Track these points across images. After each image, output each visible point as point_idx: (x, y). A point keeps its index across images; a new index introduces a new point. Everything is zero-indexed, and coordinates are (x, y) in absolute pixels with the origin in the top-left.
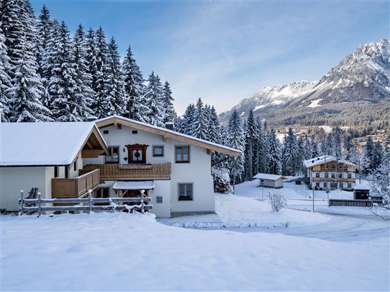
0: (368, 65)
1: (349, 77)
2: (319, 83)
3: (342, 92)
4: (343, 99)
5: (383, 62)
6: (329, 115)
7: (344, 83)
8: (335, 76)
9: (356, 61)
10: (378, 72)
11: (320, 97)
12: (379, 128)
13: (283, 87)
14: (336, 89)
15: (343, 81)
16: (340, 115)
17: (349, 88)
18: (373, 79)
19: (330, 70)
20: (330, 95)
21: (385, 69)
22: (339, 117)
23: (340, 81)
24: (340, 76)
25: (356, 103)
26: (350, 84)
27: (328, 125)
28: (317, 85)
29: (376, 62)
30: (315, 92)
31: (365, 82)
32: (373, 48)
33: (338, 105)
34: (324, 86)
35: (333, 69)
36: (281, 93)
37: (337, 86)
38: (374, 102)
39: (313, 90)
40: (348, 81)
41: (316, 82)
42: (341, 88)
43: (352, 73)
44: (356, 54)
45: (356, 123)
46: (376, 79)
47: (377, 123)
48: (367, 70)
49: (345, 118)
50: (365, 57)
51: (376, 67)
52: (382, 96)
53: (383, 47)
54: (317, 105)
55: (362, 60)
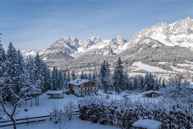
0: (64, 45)
1: (57, 49)
2: (46, 51)
3: (55, 55)
4: (55, 57)
5: (69, 45)
6: (51, 63)
7: (56, 51)
8: (52, 48)
9: (60, 43)
10: (67, 48)
11: (47, 56)
12: (70, 69)
13: (31, 51)
14: (53, 53)
15: (55, 51)
16: (55, 63)
17: (58, 54)
18: (66, 51)
19: (50, 46)
20: (50, 56)
21: (70, 47)
22: (55, 65)
23: (54, 50)
24: (54, 49)
25: (60, 59)
26: (58, 52)
27: (51, 67)
28: (45, 52)
29: (66, 44)
30: (45, 54)
31: (63, 52)
32: (65, 39)
33: (54, 60)
34: (48, 52)
35: (51, 45)
36: (29, 54)
37: (53, 52)
38: (66, 59)
39: (44, 53)
40: (57, 51)
41: (45, 50)
42: (55, 53)
43: (58, 48)
44: (60, 41)
45: (62, 67)
46: (67, 51)
47: (69, 67)
48: (64, 47)
49: (57, 65)
50: (63, 42)
51: (67, 46)
52: (69, 57)
53: (69, 39)
54: (46, 60)
55: (62, 43)
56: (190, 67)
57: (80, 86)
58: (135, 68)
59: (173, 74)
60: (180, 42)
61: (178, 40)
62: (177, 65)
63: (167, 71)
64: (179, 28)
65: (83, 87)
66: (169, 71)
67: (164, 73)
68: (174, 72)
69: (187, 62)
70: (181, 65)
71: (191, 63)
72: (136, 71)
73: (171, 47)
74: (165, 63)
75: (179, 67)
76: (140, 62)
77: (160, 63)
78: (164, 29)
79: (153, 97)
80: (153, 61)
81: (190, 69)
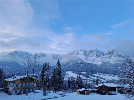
56: (100, 76)
57: (16, 82)
58: (67, 75)
59: (91, 80)
60: (93, 61)
61: (92, 60)
62: (92, 75)
63: (87, 78)
64: (92, 53)
65: (19, 83)
66: (88, 79)
67: (85, 80)
68: (91, 79)
69: (98, 73)
70: (95, 75)
71: (100, 74)
72: (68, 77)
73: (88, 63)
74: (86, 73)
75: (94, 76)
76: (70, 71)
77: (83, 73)
78: (84, 53)
79: (86, 94)
80: (78, 71)
81: (100, 78)
